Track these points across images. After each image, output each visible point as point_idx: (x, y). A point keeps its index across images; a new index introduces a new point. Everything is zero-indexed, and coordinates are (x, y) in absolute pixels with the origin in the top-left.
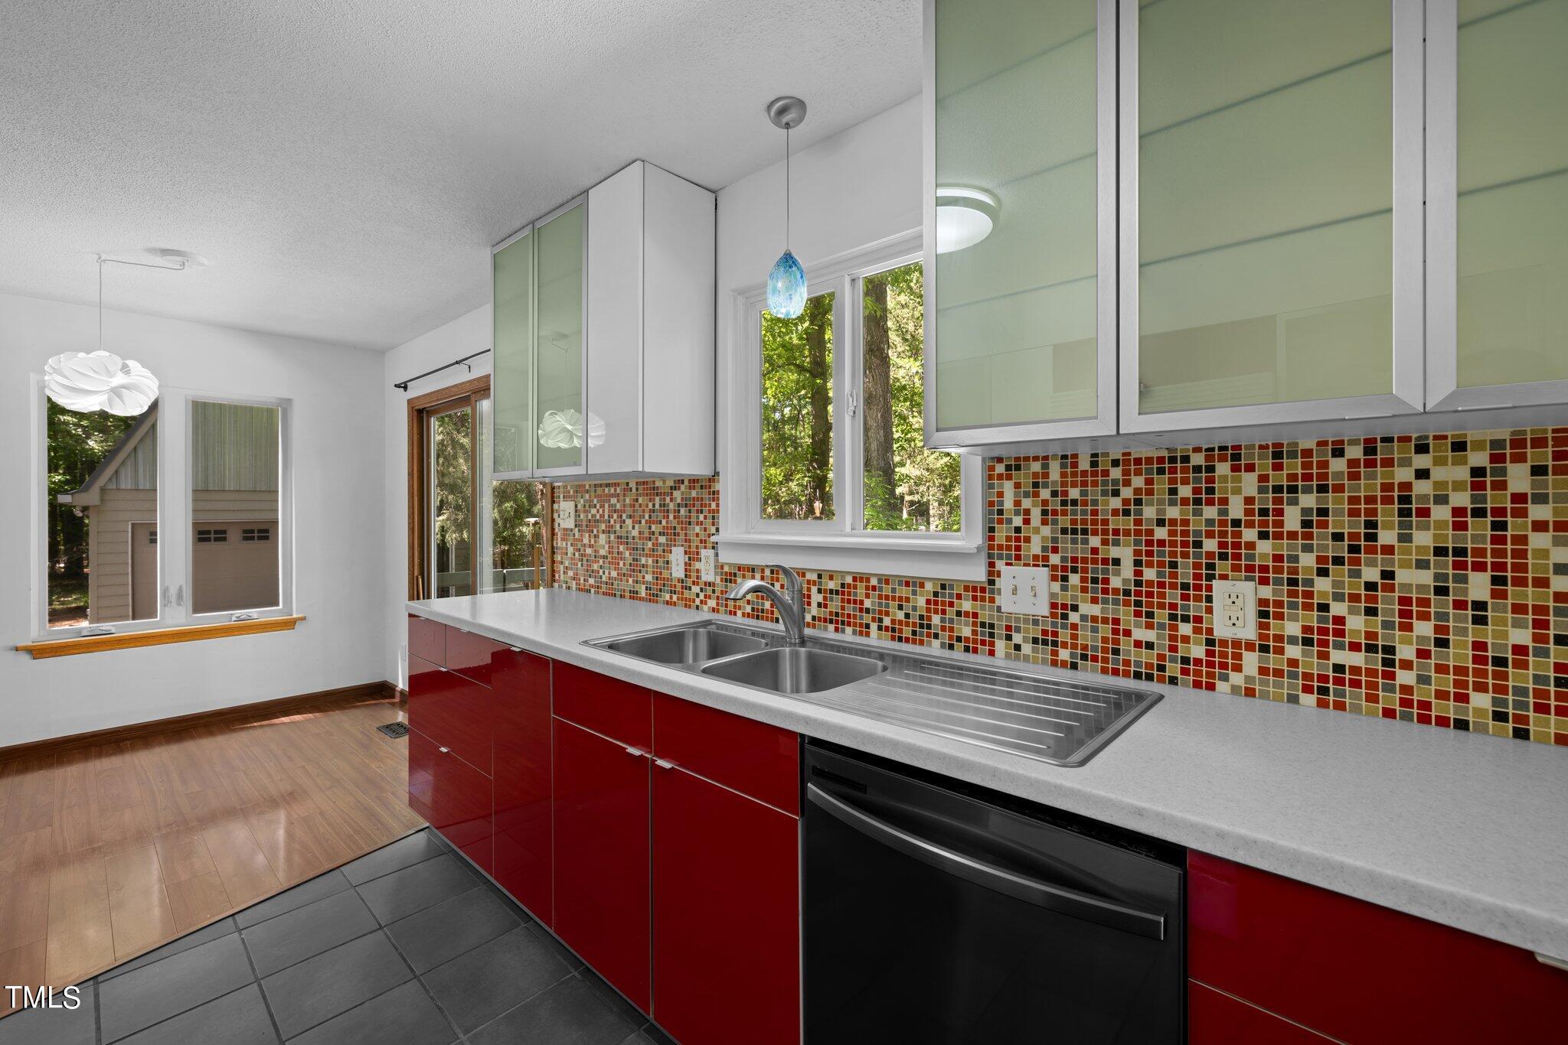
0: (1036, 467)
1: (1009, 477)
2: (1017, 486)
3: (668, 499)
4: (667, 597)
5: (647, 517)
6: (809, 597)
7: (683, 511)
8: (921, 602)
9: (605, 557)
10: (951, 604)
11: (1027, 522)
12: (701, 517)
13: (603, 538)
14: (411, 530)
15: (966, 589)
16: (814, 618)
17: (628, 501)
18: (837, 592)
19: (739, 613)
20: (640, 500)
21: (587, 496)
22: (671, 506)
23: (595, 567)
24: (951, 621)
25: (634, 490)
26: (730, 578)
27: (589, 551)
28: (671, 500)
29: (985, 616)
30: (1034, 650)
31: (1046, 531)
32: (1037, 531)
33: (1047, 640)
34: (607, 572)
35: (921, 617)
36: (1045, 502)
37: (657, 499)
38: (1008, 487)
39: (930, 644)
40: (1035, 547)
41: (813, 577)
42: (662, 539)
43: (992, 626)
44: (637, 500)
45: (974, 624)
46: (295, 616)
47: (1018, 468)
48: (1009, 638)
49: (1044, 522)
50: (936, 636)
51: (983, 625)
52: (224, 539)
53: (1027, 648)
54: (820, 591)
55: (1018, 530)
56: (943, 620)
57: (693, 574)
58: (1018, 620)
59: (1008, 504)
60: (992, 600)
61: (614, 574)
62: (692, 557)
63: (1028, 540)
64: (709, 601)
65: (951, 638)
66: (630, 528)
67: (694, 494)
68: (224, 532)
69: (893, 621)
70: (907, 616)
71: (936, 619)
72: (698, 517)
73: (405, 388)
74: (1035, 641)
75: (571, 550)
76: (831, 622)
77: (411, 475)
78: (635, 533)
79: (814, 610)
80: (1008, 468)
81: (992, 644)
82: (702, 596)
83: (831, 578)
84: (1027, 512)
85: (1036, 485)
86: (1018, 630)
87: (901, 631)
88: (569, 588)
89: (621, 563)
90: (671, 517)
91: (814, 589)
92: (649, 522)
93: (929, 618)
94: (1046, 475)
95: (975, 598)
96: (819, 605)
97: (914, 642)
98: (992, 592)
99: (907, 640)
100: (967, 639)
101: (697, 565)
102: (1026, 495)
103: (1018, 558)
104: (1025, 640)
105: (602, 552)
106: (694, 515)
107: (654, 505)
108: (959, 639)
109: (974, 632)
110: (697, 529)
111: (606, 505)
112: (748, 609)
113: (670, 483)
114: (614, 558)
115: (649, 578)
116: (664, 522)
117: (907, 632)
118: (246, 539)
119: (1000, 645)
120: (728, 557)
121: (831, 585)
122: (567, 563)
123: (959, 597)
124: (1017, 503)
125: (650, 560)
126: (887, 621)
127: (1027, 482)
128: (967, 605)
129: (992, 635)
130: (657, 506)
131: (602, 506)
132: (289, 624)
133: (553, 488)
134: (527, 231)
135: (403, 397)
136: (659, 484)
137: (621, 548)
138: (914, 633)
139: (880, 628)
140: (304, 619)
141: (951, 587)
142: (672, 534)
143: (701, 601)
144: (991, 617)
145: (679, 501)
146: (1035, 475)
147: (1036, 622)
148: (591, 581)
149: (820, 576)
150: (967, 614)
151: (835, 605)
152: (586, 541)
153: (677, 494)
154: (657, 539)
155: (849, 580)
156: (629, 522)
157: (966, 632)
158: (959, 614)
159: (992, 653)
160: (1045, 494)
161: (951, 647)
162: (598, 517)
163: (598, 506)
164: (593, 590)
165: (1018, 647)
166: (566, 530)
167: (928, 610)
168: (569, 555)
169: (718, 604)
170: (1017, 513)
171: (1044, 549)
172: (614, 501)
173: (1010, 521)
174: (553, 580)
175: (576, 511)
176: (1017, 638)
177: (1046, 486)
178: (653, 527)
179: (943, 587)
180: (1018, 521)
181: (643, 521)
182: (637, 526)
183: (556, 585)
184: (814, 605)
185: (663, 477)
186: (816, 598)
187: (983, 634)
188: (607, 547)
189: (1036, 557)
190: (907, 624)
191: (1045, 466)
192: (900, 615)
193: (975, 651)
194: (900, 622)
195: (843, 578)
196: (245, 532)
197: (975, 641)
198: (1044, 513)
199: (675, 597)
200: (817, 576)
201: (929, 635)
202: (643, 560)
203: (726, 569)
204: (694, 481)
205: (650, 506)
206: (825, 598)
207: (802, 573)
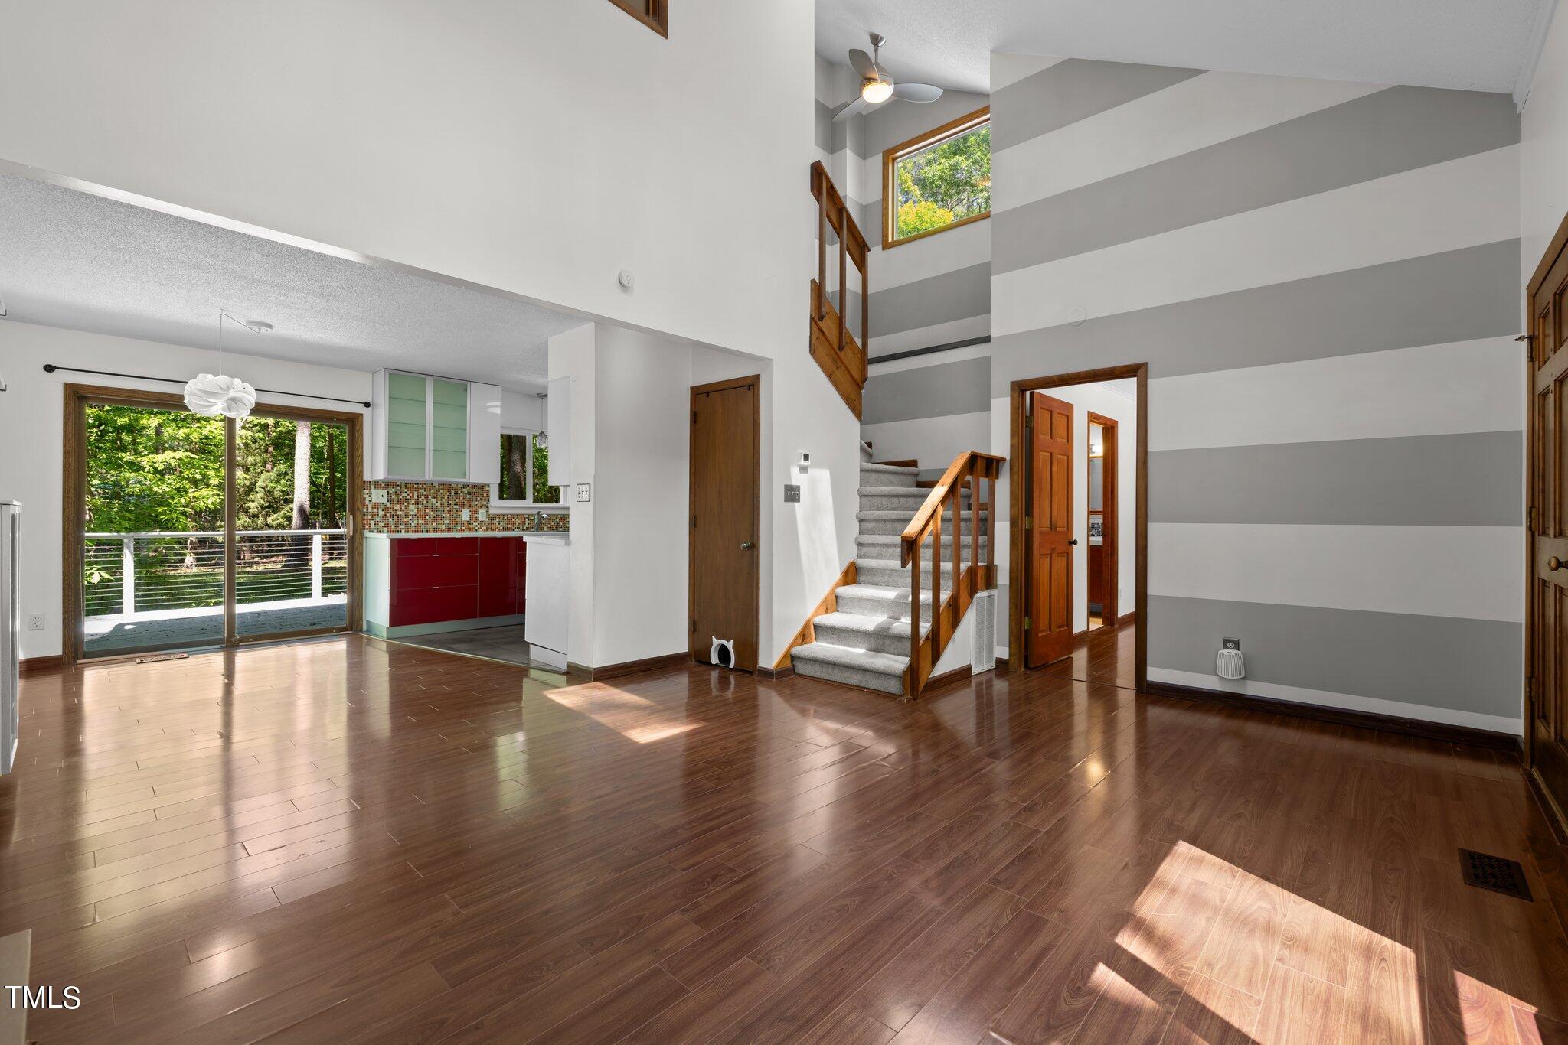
3: (459, 492)
4: (459, 528)
5: (446, 498)
7: (468, 496)
8: (558, 520)
9: (416, 515)
12: (479, 499)
13: (412, 507)
17: (432, 491)
19: (497, 530)
20: (441, 491)
21: (398, 488)
22: (462, 494)
23: (406, 520)
25: (437, 487)
26: (494, 518)
27: (400, 513)
28: (461, 492)
34: (415, 522)
41: (527, 516)
42: (456, 507)
57: (474, 519)
61: (421, 522)
62: (473, 512)
64: (482, 527)
66: (435, 502)
67: (474, 490)
72: (477, 499)
75: (381, 513)
78: (439, 504)
79: (527, 526)
82: (479, 526)
83: (533, 516)
88: (382, 531)
89: (427, 517)
90: (461, 498)
92: (448, 500)
101: (476, 516)
106: (474, 498)
107: (451, 493)
110: (477, 503)
111: (415, 493)
112: (501, 528)
113: (461, 486)
116: (457, 500)
120: (492, 512)
122: (378, 520)
125: (448, 515)
130: (453, 494)
131: (412, 493)
136: (453, 486)
137: (427, 511)
142: (462, 506)
145: (466, 492)
148: (403, 526)
152: (398, 508)
153: (465, 491)
154: (453, 507)
156: (434, 500)
162: (408, 497)
163: (408, 493)
164: (403, 531)
166: (377, 503)
168: (380, 515)
169: (487, 528)
172: (421, 491)
174: (363, 529)
175: (388, 494)
178: (450, 502)
181: (444, 500)
182: (439, 502)
185: (456, 484)
186: (527, 522)
188: (416, 511)
199: (463, 528)
202: (444, 515)
204: (474, 486)
205: (448, 494)
207: (522, 515)
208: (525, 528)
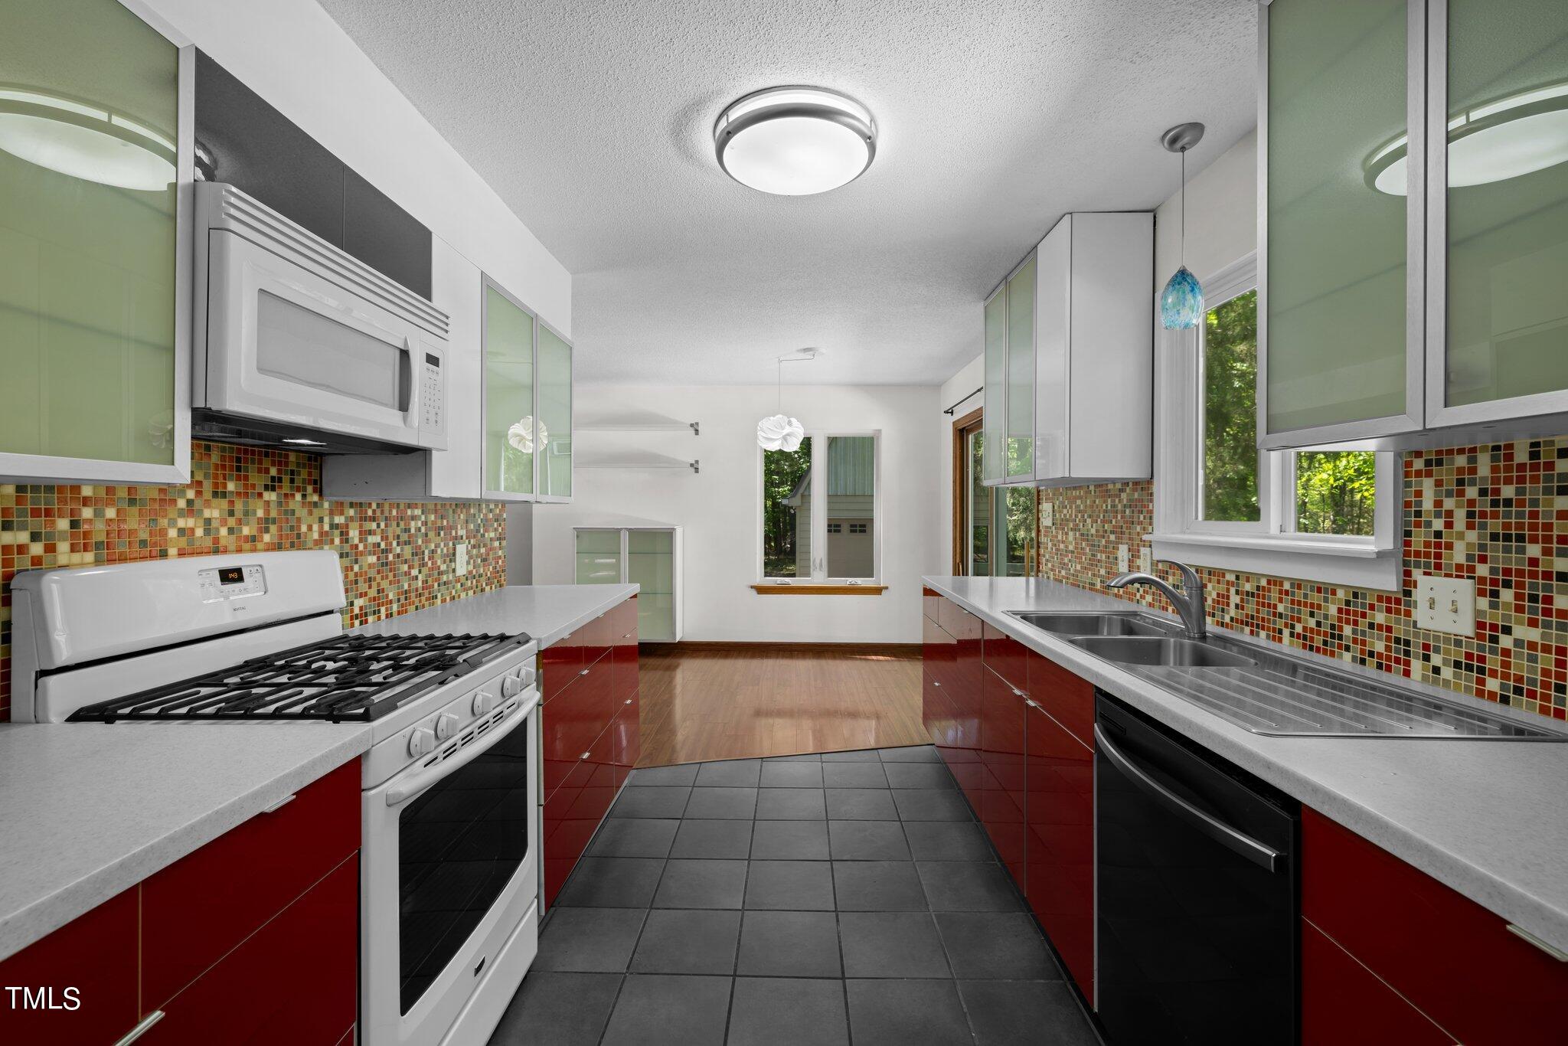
0: (1461, 461)
1: (1429, 474)
2: (1439, 483)
3: (1117, 500)
4: (1116, 590)
5: (1102, 517)
6: (1228, 597)
7: (1127, 511)
8: (1333, 610)
9: (1072, 552)
10: (1364, 615)
11: (1449, 525)
12: (1141, 517)
13: (1071, 534)
14: (955, 525)
15: (1380, 599)
16: (1232, 619)
17: (1088, 502)
18: (1253, 595)
20: (1097, 502)
21: (1061, 498)
22: (1120, 507)
23: (1066, 560)
24: (1363, 633)
25: (1093, 493)
27: (1062, 546)
28: (1119, 502)
29: (1399, 630)
30: (1456, 676)
31: (1472, 536)
32: (1461, 536)
33: (1472, 665)
34: (1074, 565)
35: (1333, 627)
36: (1471, 503)
37: (1109, 500)
38: (1428, 486)
39: (1341, 656)
40: (1459, 555)
41: (1231, 577)
42: (1112, 537)
43: (1407, 643)
44: (1095, 502)
45: (1388, 639)
46: (882, 585)
47: (1439, 463)
48: (1427, 658)
49: (1470, 526)
50: (1347, 648)
51: (1398, 641)
52: (839, 531)
53: (1447, 673)
54: (1237, 592)
55: (1438, 534)
56: (1354, 632)
57: (1135, 571)
58: (1437, 638)
59: (1428, 504)
60: (1408, 614)
61: (1079, 567)
62: (1134, 555)
63: (1450, 546)
64: (1147, 596)
65: (1362, 652)
66: (1090, 526)
67: (1136, 495)
68: (839, 526)
69: (1305, 629)
70: (1319, 624)
71: (1348, 630)
72: (1139, 518)
73: (952, 413)
74: (1457, 665)
75: (1050, 544)
76: (1247, 625)
77: (955, 482)
78: (1093, 531)
79: (1232, 612)
80: (1428, 463)
81: (1407, 663)
82: (1141, 591)
83: (1248, 581)
84: (1450, 514)
85: (1460, 482)
86: (1437, 650)
87: (1312, 640)
88: (1048, 578)
89: (1084, 558)
90: (1119, 517)
91: (1233, 590)
92: (1103, 522)
93: (1341, 629)
94: (1473, 471)
95: (1389, 610)
96: (1237, 606)
97: (1325, 652)
98: (1408, 604)
99: (1318, 650)
100: (1380, 655)
101: (1138, 562)
102: (1449, 494)
103: (1438, 567)
104: (1446, 662)
105: (1071, 548)
106: (1136, 515)
107: (1107, 506)
108: (1371, 654)
109: (1388, 648)
110: (1138, 528)
111: (1074, 506)
113: (1118, 486)
114: (1078, 553)
115: (1103, 572)
116: (1114, 522)
117: (1318, 641)
118: (852, 531)
119: (1416, 665)
120: (1161, 555)
121: (1248, 587)
122: (1047, 556)
123: (1372, 607)
124: (1438, 504)
125: (1104, 556)
126: (1299, 628)
127: (1450, 480)
128: (1380, 618)
129: (1407, 653)
130: (1109, 507)
131: (1071, 507)
132: (878, 591)
133: (1039, 492)
134: (1002, 287)
135: (950, 420)
136: (1110, 486)
137: (1084, 544)
138: (1325, 643)
139: (1292, 635)
140: (886, 588)
141: (1364, 597)
142: (1118, 532)
143: (1141, 596)
144: (1407, 632)
145: (1125, 502)
146: (1460, 470)
147: (1458, 643)
148: (1063, 573)
149: (1237, 578)
150: (1380, 628)
151: (1251, 607)
152: (1060, 537)
153: (1124, 496)
154: (1109, 537)
155: (1264, 583)
156: (1089, 521)
157: (1380, 647)
158: (1371, 626)
159: (1407, 673)
160: (1472, 492)
161: (1363, 662)
162: (1068, 516)
163: (1068, 507)
164: (1064, 581)
165: (1436, 670)
166: (1047, 527)
167: (1340, 620)
168: (1049, 549)
169: (1153, 600)
170: (1438, 515)
171: (1469, 557)
172: (1079, 502)
173: (1429, 524)
174: (1038, 571)
175: (1053, 512)
176: (1436, 660)
177: (1473, 483)
178: (1106, 526)
179: (1355, 595)
180: (1438, 524)
181: (1099, 520)
182: (1094, 525)
183: (1040, 574)
184: (1232, 606)
185: (1114, 481)
186: (1235, 599)
187: (1397, 651)
188: (1074, 543)
189: (1459, 567)
190: (1318, 633)
191: (1473, 460)
192: (1312, 623)
193: (1389, 669)
194: (1312, 630)
195: (1258, 580)
196: (852, 526)
197: (1389, 658)
198: (1470, 515)
199: (1121, 591)
200: (1235, 577)
201: (1340, 647)
202: (1099, 556)
203: (1160, 566)
204: (1136, 483)
205: (1104, 507)
206: (1242, 600)
207: (1222, 573)
208: (1227, 619)
